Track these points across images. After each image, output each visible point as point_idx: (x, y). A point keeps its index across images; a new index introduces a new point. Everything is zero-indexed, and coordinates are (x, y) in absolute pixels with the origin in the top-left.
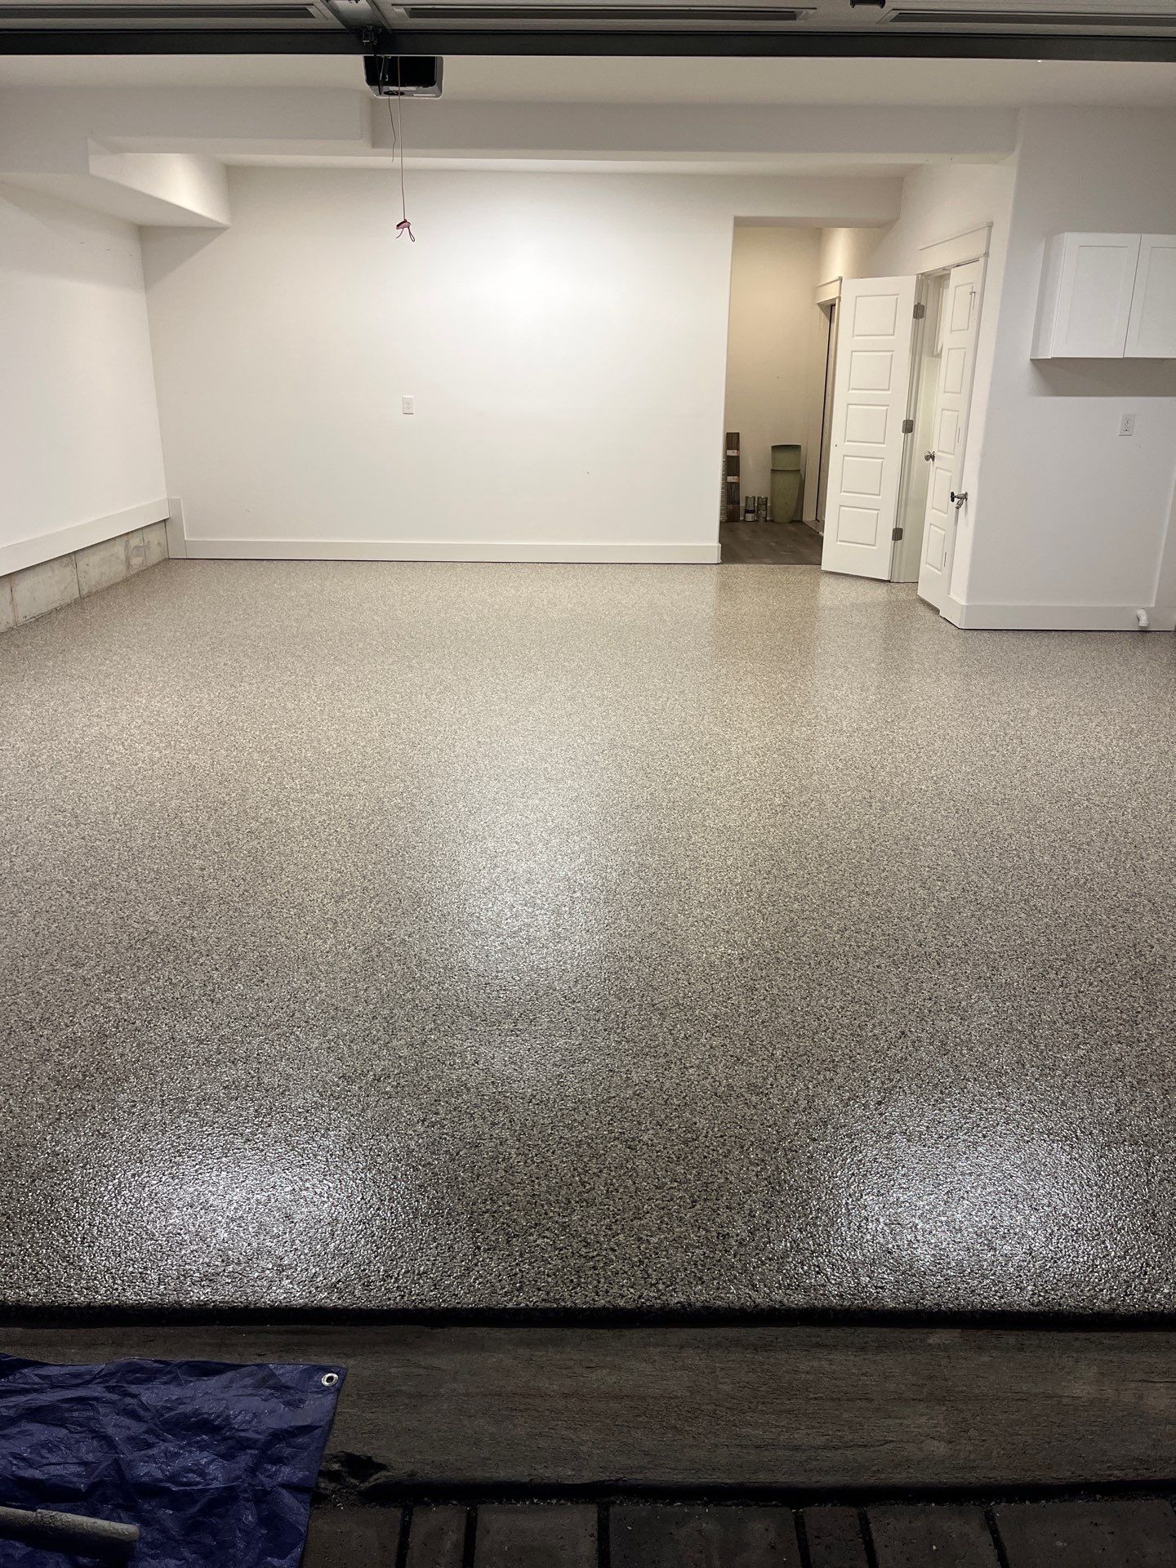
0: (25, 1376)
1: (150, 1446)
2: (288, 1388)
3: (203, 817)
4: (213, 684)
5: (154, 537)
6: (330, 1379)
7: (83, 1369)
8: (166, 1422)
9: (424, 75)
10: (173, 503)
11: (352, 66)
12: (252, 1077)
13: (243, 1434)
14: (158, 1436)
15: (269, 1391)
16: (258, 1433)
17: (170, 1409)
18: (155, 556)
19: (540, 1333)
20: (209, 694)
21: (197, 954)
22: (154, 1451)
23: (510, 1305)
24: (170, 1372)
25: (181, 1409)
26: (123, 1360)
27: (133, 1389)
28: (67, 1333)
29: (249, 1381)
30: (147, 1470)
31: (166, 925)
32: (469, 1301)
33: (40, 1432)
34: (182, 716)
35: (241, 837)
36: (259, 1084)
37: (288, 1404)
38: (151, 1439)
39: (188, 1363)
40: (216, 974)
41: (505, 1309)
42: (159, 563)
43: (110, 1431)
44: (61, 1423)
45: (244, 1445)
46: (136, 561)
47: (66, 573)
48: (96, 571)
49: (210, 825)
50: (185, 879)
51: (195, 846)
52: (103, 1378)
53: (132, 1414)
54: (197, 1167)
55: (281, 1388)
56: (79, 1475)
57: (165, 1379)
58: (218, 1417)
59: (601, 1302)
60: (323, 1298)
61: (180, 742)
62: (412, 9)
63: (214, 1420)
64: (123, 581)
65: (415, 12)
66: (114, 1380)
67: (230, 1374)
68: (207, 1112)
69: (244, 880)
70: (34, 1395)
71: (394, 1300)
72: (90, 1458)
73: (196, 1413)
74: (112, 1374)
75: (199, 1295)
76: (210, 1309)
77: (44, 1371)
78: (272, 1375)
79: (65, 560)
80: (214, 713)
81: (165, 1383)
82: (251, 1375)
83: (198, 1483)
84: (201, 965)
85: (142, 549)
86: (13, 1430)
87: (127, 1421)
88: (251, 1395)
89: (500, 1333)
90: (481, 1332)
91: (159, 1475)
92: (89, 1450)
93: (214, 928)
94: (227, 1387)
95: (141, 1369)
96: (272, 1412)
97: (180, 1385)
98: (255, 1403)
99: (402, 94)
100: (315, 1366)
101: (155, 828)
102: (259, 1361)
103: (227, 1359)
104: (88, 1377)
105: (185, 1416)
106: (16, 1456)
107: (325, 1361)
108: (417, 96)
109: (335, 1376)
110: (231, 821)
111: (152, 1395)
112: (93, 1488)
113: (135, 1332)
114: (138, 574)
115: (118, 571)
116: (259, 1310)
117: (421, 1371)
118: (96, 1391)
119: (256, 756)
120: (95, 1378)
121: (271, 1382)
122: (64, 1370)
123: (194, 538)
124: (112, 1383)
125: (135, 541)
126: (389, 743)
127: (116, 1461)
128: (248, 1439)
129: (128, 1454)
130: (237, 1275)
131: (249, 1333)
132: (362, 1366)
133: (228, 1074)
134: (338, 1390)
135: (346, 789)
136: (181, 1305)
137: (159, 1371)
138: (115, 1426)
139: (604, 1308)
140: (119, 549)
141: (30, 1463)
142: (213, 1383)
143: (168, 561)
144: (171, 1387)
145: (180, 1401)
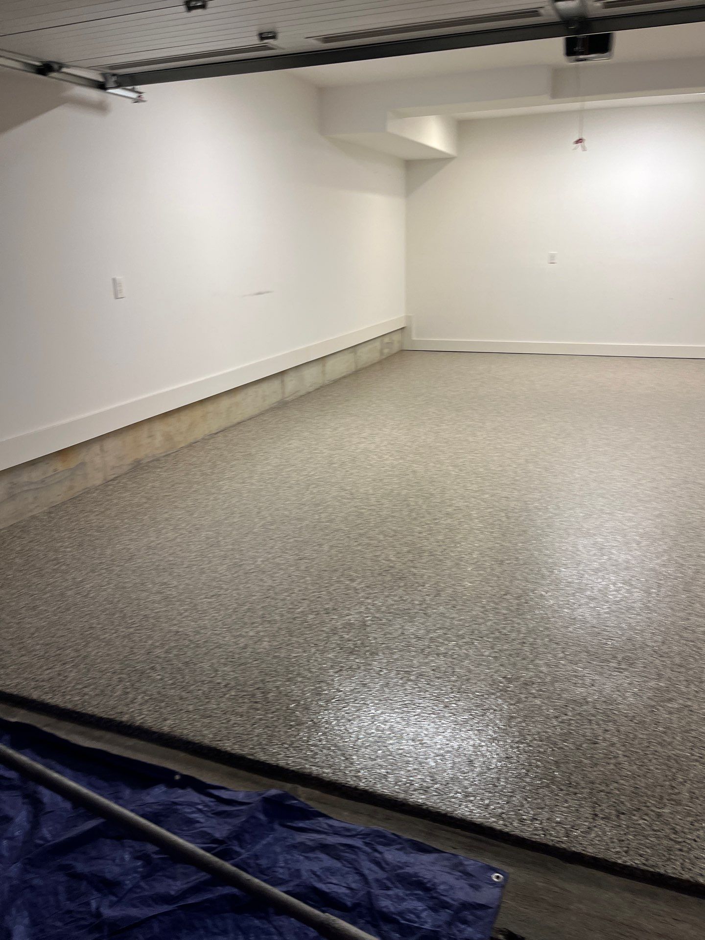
0: (320, 823)
1: (388, 889)
2: (472, 875)
5: (396, 337)
6: (498, 877)
7: (351, 827)
8: (398, 875)
9: (602, 45)
10: (408, 318)
13: (444, 898)
14: (393, 883)
15: (459, 873)
16: (453, 900)
17: (401, 868)
18: (396, 348)
19: (639, 885)
22: (390, 892)
23: (620, 861)
24: (400, 844)
25: (407, 869)
26: (375, 827)
27: (380, 848)
28: (345, 801)
29: (446, 863)
30: (385, 904)
32: (590, 851)
33: (328, 861)
37: (471, 886)
38: (389, 884)
39: (411, 841)
41: (616, 864)
42: (397, 353)
43: (366, 872)
44: (338, 858)
45: (445, 905)
46: (386, 351)
47: (349, 357)
48: (366, 356)
52: (364, 835)
53: (378, 864)
55: (467, 874)
56: (346, 895)
57: (398, 846)
58: (429, 882)
60: (492, 822)
63: (427, 883)
64: (378, 363)
65: (608, 4)
66: (369, 839)
67: (435, 856)
68: (423, 683)
70: (323, 836)
71: (540, 838)
72: (353, 886)
73: (416, 875)
74: (368, 835)
75: (419, 798)
76: (424, 809)
77: (331, 822)
78: (461, 864)
79: (350, 350)
81: (398, 850)
82: (448, 859)
83: (415, 922)
85: (390, 344)
86: (311, 855)
87: (375, 868)
88: (448, 873)
89: (612, 879)
90: (599, 874)
91: (392, 909)
92: (353, 880)
94: (433, 863)
95: (384, 836)
96: (461, 888)
97: (406, 853)
98: (451, 879)
99: (585, 60)
100: (488, 865)
102: (453, 851)
103: (434, 845)
104: (354, 833)
105: (410, 875)
106: (314, 873)
107: (495, 864)
108: (596, 61)
109: (501, 876)
111: (392, 855)
112: (356, 905)
113: (382, 812)
114: (385, 359)
115: (376, 356)
116: (454, 818)
117: (557, 889)
118: (358, 843)
120: (358, 835)
121: (461, 868)
122: (343, 825)
123: (419, 338)
124: (367, 840)
125: (386, 340)
127: (369, 893)
128: (447, 903)
129: (376, 891)
131: (447, 831)
132: (521, 876)
133: (434, 662)
134: (501, 886)
136: (407, 802)
137: (394, 841)
138: (367, 867)
140: (377, 344)
141: (320, 879)
142: (426, 858)
143: (402, 351)
144: (401, 853)
145: (406, 864)
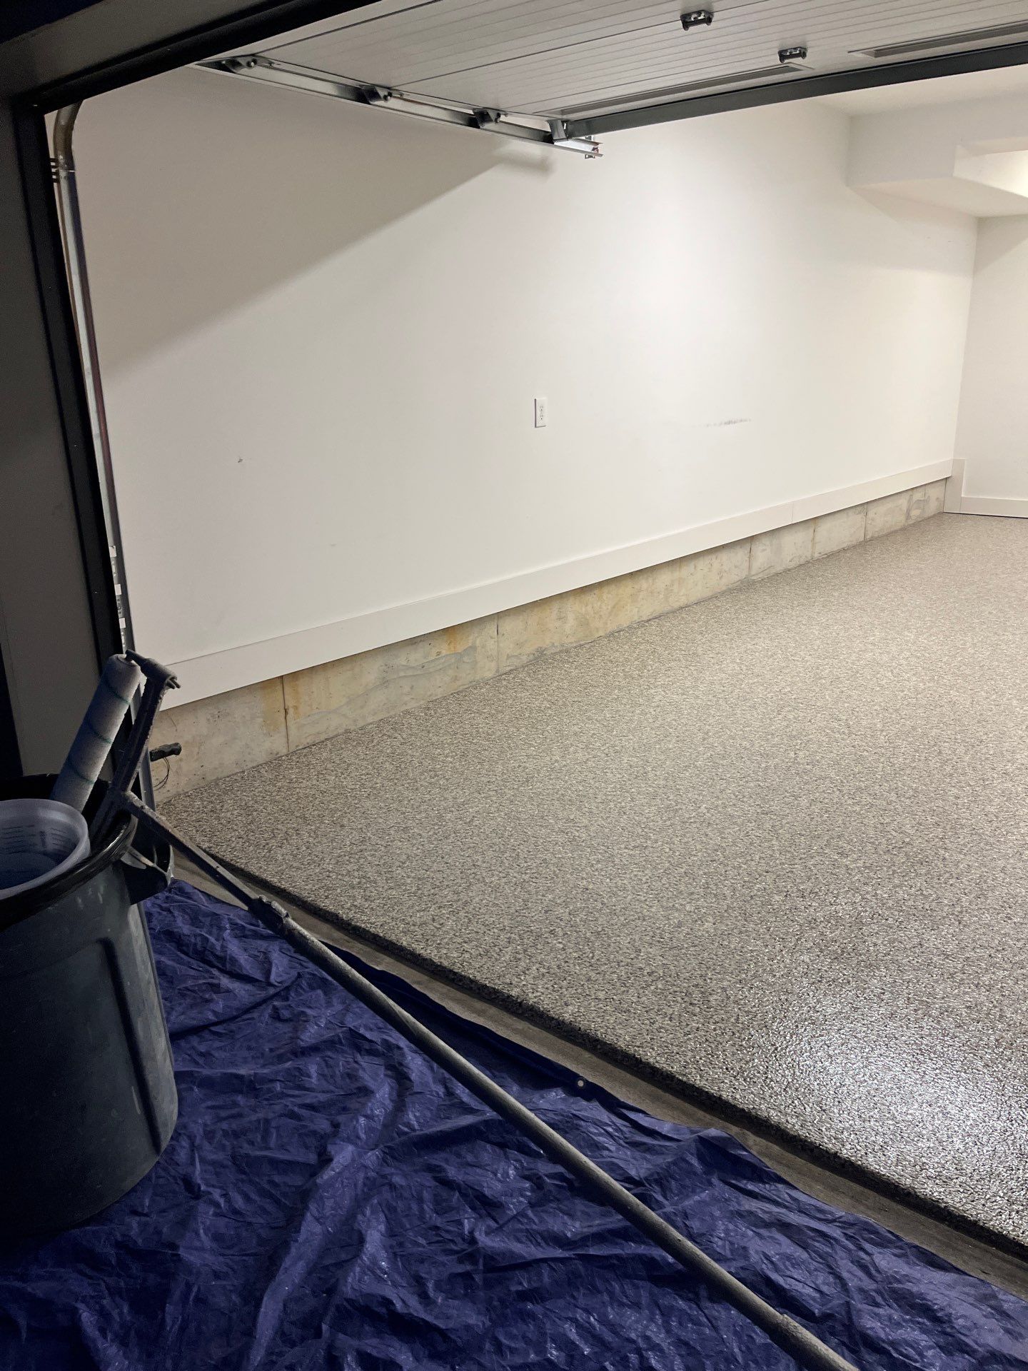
0: (778, 1190)
1: (877, 1305)
2: (1008, 1315)
5: (934, 493)
7: (826, 1207)
8: (894, 1291)
10: (958, 464)
12: (995, 1007)
13: (963, 1338)
14: (885, 1299)
15: (989, 1309)
16: (977, 1344)
17: (899, 1281)
18: (932, 508)
21: (948, 875)
22: (881, 1311)
24: (901, 1248)
25: (908, 1286)
26: (862, 1217)
27: (867, 1246)
28: (817, 1170)
29: (969, 1290)
30: (871, 1324)
31: (920, 840)
33: (787, 1246)
36: (1001, 1016)
37: (1008, 1331)
38: (879, 1299)
39: (916, 1247)
42: (935, 515)
43: (845, 1275)
44: (805, 1247)
45: (964, 1349)
46: (915, 513)
47: (857, 519)
48: (882, 520)
50: (940, 803)
51: (951, 775)
52: (846, 1225)
53: (864, 1268)
54: (938, 1071)
55: (1004, 1314)
56: (814, 1299)
57: (896, 1251)
58: (942, 1309)
63: (937, 1311)
64: (901, 530)
66: (853, 1231)
67: (949, 1277)
68: (948, 1023)
70: (784, 1211)
72: (825, 1289)
73: (921, 1296)
74: (852, 1225)
75: (932, 1190)
76: (939, 1207)
77: (794, 1193)
78: (994, 1297)
79: (859, 509)
81: (895, 1255)
82: (973, 1286)
83: (916, 1361)
84: (951, 885)
85: (923, 503)
86: (763, 1231)
87: (860, 1273)
88: (971, 1304)
91: (883, 1336)
92: (823, 1279)
93: (965, 855)
94: (950, 1286)
95: (876, 1232)
96: (991, 1331)
97: (908, 1263)
98: (976, 1314)
101: (916, 751)
102: (982, 1276)
103: (952, 1260)
104: (830, 1217)
105: (913, 1295)
106: (767, 1257)
111: (885, 1261)
112: (828, 1317)
113: (873, 1197)
114: (914, 525)
115: (898, 520)
116: (988, 1230)
118: (835, 1232)
120: (834, 1221)
121: (993, 1302)
122: (813, 1202)
123: (969, 495)
124: (849, 1232)
125: (918, 496)
127: (848, 1303)
128: (967, 1345)
129: (858, 1303)
130: (968, 1188)
131: (975, 1246)
133: (973, 996)
136: (915, 1192)
137: (890, 1241)
138: (846, 1268)
140: (903, 502)
141: (777, 1269)
142: (939, 1276)
143: (941, 515)
144: (900, 1261)
145: (908, 1278)
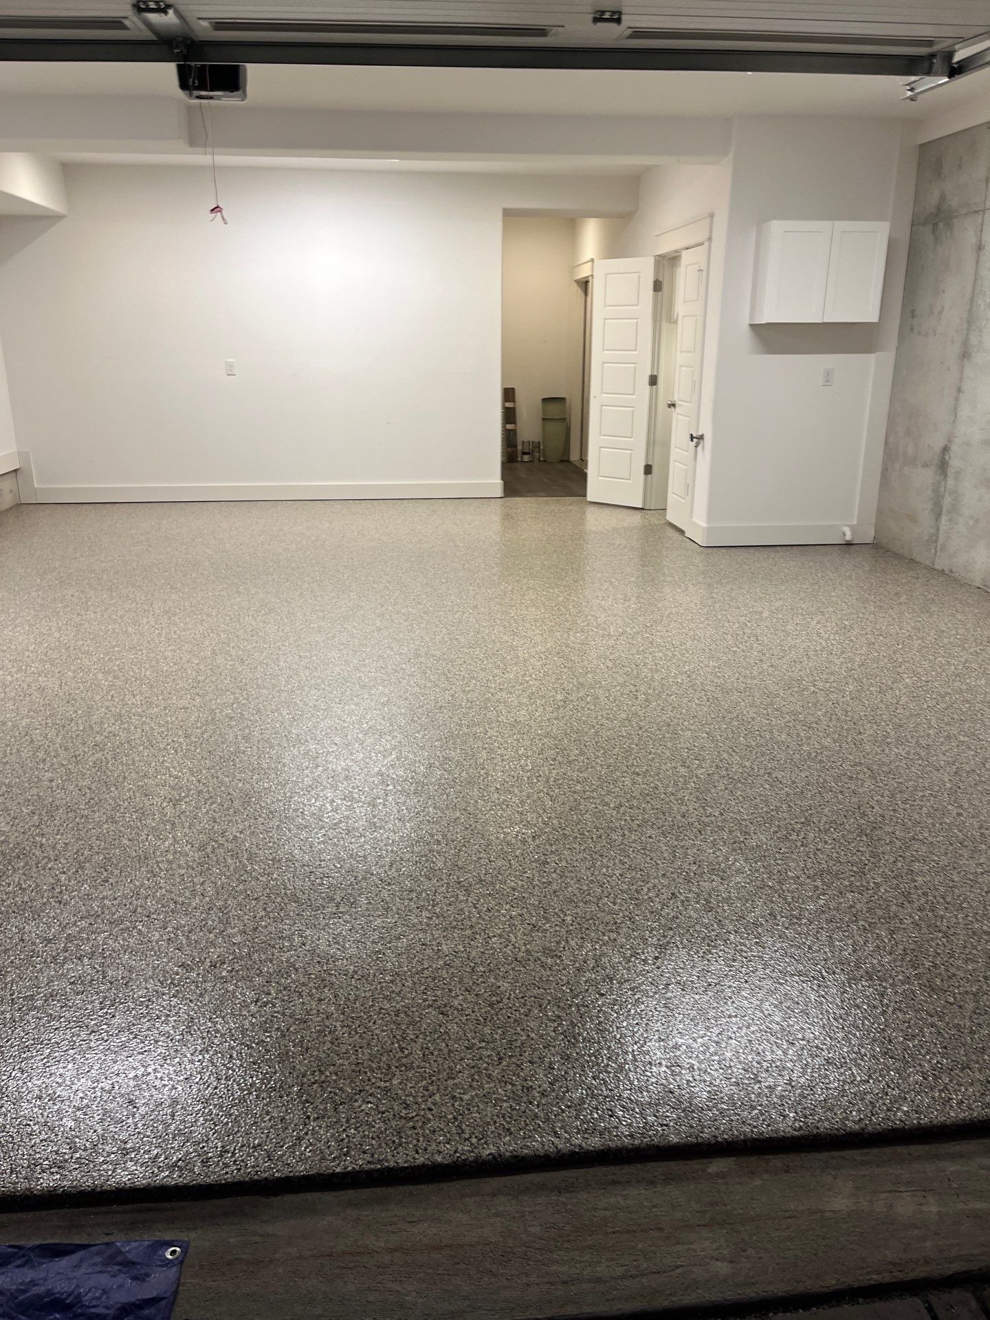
2: (134, 1263)
3: (52, 734)
4: (61, 614)
5: (6, 485)
6: (173, 1252)
8: (20, 1304)
9: (230, 81)
10: (23, 456)
11: (167, 72)
12: (98, 972)
13: (93, 1310)
15: (117, 1267)
16: (107, 1308)
17: (24, 1291)
18: (7, 501)
19: (365, 1193)
20: (58, 623)
21: (46, 860)
23: (338, 1170)
24: (24, 1256)
25: (36, 1290)
29: (98, 1259)
31: (16, 834)
32: (301, 1169)
34: (32, 644)
35: (87, 750)
36: (104, 977)
37: (134, 1278)
39: (40, 1246)
40: (63, 877)
41: (334, 1174)
42: (11, 508)
49: (59, 740)
50: (35, 791)
51: (44, 760)
54: (45, 1060)
55: (128, 1264)
57: (19, 1262)
58: (70, 1295)
59: (421, 1160)
60: (164, 1177)
61: (31, 667)
62: (217, 23)
63: (66, 1299)
65: (220, 25)
67: (79, 1255)
68: (55, 1007)
69: (89, 789)
71: (231, 1174)
73: (49, 1293)
75: (48, 1181)
76: (59, 1195)
78: (119, 1252)
80: (62, 639)
81: (19, 1266)
82: (99, 1253)
84: (50, 869)
88: (99, 1272)
89: (329, 1197)
90: (310, 1197)
93: (62, 834)
94: (77, 1266)
96: (120, 1287)
97: (33, 1267)
98: (104, 1280)
99: (211, 98)
100: (157, 1241)
102: (107, 1239)
103: (77, 1240)
105: (39, 1297)
107: (168, 1236)
108: (224, 101)
109: (178, 1249)
110: (78, 736)
111: (7, 1279)
116: (106, 1192)
117: (258, 1239)
119: (100, 676)
121: (119, 1259)
123: (42, 485)
126: (220, 660)
128: (97, 1315)
130: (83, 1161)
131: (96, 1214)
132: (202, 1239)
133: (74, 969)
134: (180, 1262)
135: (182, 703)
136: (32, 1192)
137: (12, 1256)
139: (424, 1165)
142: (64, 1263)
144: (25, 1269)
145: (33, 1283)
